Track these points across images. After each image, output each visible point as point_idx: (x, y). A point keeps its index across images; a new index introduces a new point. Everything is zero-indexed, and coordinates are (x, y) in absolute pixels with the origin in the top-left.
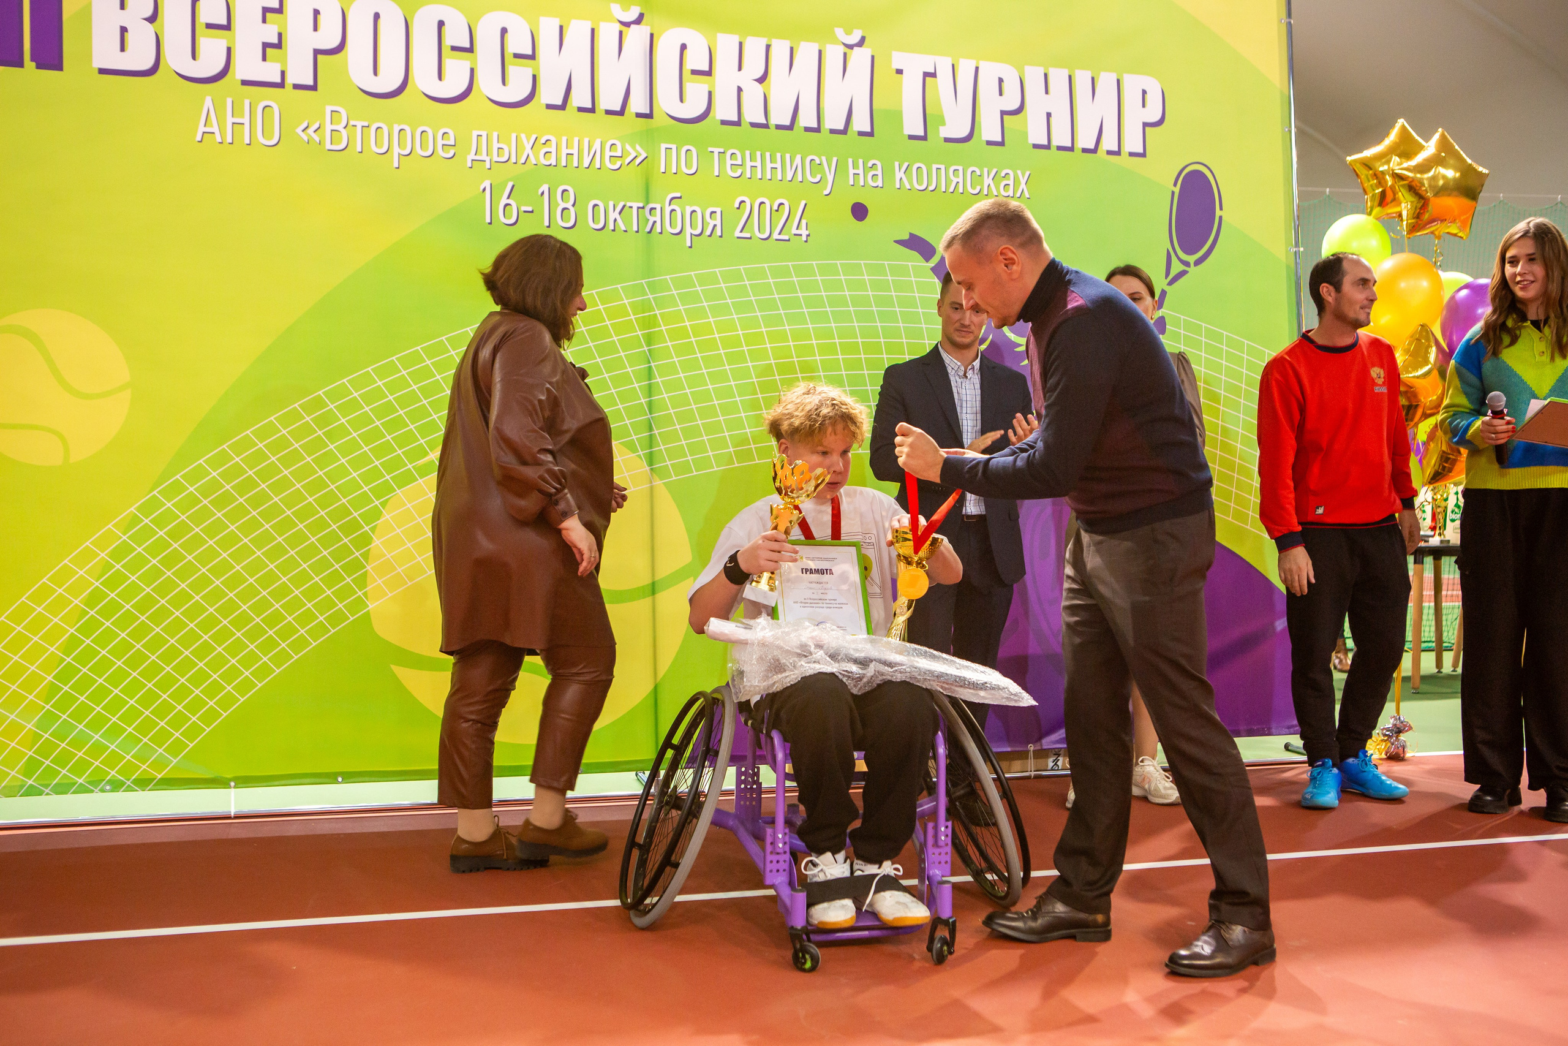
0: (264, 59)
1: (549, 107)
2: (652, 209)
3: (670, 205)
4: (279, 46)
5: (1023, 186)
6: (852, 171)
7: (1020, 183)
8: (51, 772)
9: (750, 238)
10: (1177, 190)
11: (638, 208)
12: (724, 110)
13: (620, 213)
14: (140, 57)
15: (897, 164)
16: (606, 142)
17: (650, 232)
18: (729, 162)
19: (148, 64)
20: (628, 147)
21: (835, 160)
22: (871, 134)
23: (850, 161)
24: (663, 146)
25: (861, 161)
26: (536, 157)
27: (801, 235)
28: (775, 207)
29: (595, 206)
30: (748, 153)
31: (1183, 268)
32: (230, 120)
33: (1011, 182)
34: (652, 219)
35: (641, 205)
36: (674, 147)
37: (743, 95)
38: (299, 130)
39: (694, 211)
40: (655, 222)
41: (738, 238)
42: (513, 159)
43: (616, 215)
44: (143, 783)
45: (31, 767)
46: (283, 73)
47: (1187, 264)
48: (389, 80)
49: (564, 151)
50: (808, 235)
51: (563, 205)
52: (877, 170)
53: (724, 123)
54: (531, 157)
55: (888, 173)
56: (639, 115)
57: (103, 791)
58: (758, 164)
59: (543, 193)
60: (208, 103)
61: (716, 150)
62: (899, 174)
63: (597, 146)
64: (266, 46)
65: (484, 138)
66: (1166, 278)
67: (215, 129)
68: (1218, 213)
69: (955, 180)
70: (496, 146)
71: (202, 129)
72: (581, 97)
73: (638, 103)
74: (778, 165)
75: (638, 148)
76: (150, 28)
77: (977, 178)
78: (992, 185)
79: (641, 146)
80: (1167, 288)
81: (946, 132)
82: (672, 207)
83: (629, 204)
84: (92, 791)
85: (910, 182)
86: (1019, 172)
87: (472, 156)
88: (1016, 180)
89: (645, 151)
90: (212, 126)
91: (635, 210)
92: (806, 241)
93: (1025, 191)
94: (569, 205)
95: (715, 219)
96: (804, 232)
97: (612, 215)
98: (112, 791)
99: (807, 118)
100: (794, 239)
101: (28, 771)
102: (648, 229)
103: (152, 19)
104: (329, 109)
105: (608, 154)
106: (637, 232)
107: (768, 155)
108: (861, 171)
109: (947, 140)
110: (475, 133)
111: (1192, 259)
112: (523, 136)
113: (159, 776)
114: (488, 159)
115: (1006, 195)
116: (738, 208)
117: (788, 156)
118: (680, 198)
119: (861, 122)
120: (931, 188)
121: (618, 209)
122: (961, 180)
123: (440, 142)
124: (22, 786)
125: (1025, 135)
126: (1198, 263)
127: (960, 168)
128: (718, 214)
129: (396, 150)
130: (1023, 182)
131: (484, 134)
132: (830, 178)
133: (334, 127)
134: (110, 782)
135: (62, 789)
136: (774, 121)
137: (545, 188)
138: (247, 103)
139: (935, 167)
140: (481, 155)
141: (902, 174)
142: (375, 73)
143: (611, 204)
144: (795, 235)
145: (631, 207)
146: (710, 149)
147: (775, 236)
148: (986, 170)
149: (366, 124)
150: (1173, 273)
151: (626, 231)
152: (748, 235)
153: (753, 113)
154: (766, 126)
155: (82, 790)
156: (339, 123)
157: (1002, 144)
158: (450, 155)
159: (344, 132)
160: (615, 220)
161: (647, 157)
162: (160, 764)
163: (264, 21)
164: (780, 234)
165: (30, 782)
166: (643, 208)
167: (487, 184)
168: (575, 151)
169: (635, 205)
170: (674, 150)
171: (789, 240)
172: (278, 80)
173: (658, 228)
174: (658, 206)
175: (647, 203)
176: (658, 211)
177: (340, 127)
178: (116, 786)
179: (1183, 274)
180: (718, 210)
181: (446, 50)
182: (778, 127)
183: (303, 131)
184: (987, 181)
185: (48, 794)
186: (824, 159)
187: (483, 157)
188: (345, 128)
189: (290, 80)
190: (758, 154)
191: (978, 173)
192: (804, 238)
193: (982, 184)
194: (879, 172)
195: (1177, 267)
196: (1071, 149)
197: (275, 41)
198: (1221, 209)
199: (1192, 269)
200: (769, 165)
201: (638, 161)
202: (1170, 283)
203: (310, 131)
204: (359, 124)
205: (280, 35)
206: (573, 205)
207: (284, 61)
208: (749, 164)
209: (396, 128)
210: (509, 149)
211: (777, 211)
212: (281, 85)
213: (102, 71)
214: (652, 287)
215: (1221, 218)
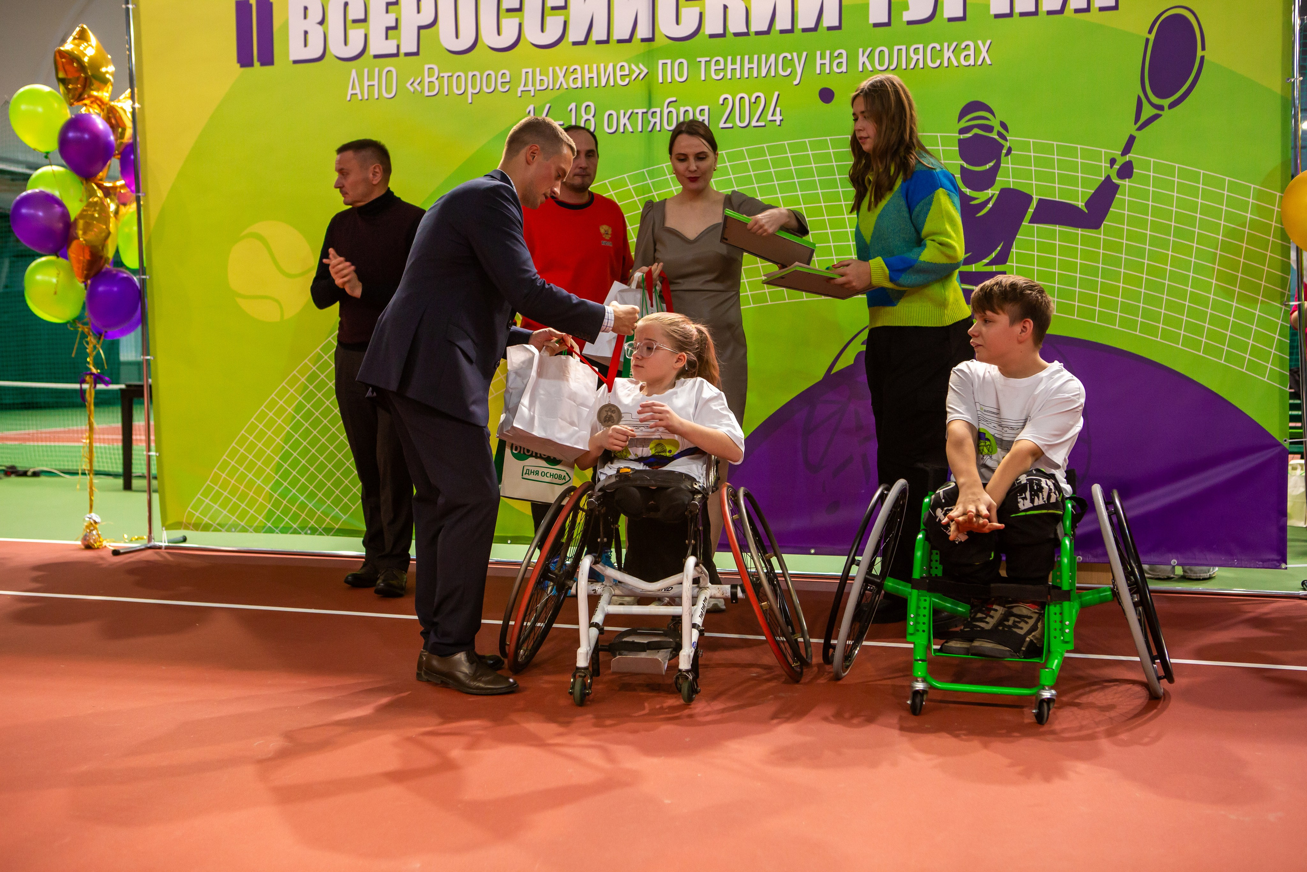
0: (387, 38)
1: (575, 44)
2: (653, 113)
3: (667, 108)
4: (395, 28)
5: (984, 53)
6: (819, 62)
7: (981, 52)
8: (280, 519)
9: (732, 128)
10: (1152, 37)
11: (643, 113)
12: (713, 25)
13: (629, 119)
14: (314, 51)
15: (861, 50)
16: (617, 64)
17: (651, 131)
18: (713, 68)
19: (318, 54)
20: (633, 67)
21: (804, 54)
22: (839, 28)
23: (818, 53)
24: (661, 62)
25: (828, 53)
26: (567, 83)
27: (775, 121)
28: (753, 100)
29: (610, 115)
30: (729, 58)
31: (1156, 112)
32: (366, 83)
33: (972, 52)
34: (653, 121)
35: (645, 110)
36: (669, 61)
37: (729, 11)
38: (408, 85)
39: (687, 111)
40: (655, 123)
41: (722, 128)
42: (551, 87)
43: (626, 120)
44: (328, 531)
45: (270, 514)
46: (398, 46)
47: (1161, 108)
48: (466, 41)
49: (587, 76)
50: (781, 120)
51: (586, 117)
52: (842, 58)
53: (711, 36)
54: (564, 83)
55: (852, 59)
56: (643, 40)
57: (306, 533)
58: (738, 66)
59: (571, 110)
60: (354, 74)
61: (703, 60)
62: (861, 59)
63: (610, 69)
64: (388, 29)
65: (530, 74)
66: (1136, 123)
67: (357, 91)
68: (1200, 53)
69: (915, 57)
70: (538, 78)
71: (350, 92)
72: (599, 33)
73: (643, 31)
74: (755, 65)
75: (641, 66)
76: (320, 29)
77: (936, 53)
78: (953, 58)
79: (643, 65)
80: (1135, 133)
81: (907, 16)
82: (670, 109)
83: (636, 111)
84: (300, 533)
85: (872, 64)
86: (980, 43)
87: (521, 88)
88: (977, 50)
89: (646, 68)
90: (356, 89)
91: (640, 115)
92: (780, 125)
93: (987, 58)
94: (590, 117)
95: (704, 115)
96: (778, 118)
97: (623, 121)
98: (310, 534)
99: (783, 22)
100: (769, 125)
101: (268, 518)
102: (650, 129)
103: (322, 23)
104: (427, 67)
105: (619, 74)
106: (641, 132)
107: (746, 57)
108: (827, 61)
109: (910, 23)
110: (524, 71)
111: (1166, 102)
112: (557, 68)
113: (337, 527)
114: (532, 89)
115: (967, 64)
116: (722, 104)
117: (763, 57)
118: (676, 101)
119: (831, 18)
120: (892, 67)
121: (627, 116)
122: (921, 57)
123: (500, 81)
124: (264, 527)
125: (988, 7)
126: (1172, 106)
127: (921, 46)
128: (706, 112)
129: (470, 90)
130: (984, 50)
131: (530, 70)
132: (799, 71)
133: (431, 79)
134: (310, 529)
135: (285, 530)
136: (754, 28)
137: (573, 105)
138: (376, 70)
139: (896, 48)
140: (528, 86)
141: (865, 59)
142: (457, 37)
143: (622, 112)
144: (770, 121)
145: (637, 113)
146: (698, 59)
147: (754, 123)
148: (946, 45)
149: (450, 74)
150: (1144, 117)
151: (632, 132)
152: (730, 125)
153: (736, 24)
154: (747, 34)
155: (295, 532)
156: (433, 76)
157: (963, 18)
158: (506, 90)
159: (436, 82)
160: (625, 125)
161: (647, 73)
162: (336, 519)
163: (387, 12)
164: (757, 121)
165: (269, 525)
166: (646, 112)
167: (531, 108)
168: (594, 75)
169: (640, 111)
170: (669, 65)
171: (765, 126)
172: (395, 51)
173: (658, 127)
174: (658, 110)
175: (650, 107)
176: (658, 114)
177: (433, 79)
178: (314, 531)
179: (1156, 117)
180: (706, 108)
181: (502, 12)
182: (757, 33)
183: (411, 84)
184: (947, 54)
185: (277, 533)
186: (795, 54)
187: (530, 87)
188: (437, 79)
189: (403, 50)
190: (738, 58)
191: (938, 48)
192: (778, 123)
193: (942, 57)
194: (844, 60)
195: (1148, 111)
196: (1035, 13)
197: (393, 24)
198: (1203, 48)
199: (1166, 113)
200: (747, 66)
201: (641, 76)
202: (1139, 129)
203: (415, 84)
204: (446, 75)
205: (397, 20)
206: (593, 117)
207: (399, 38)
208: (730, 67)
209: (470, 74)
210: (548, 80)
211: (755, 103)
212: (396, 55)
213: (295, 62)
214: (652, 174)
215: (1202, 58)
